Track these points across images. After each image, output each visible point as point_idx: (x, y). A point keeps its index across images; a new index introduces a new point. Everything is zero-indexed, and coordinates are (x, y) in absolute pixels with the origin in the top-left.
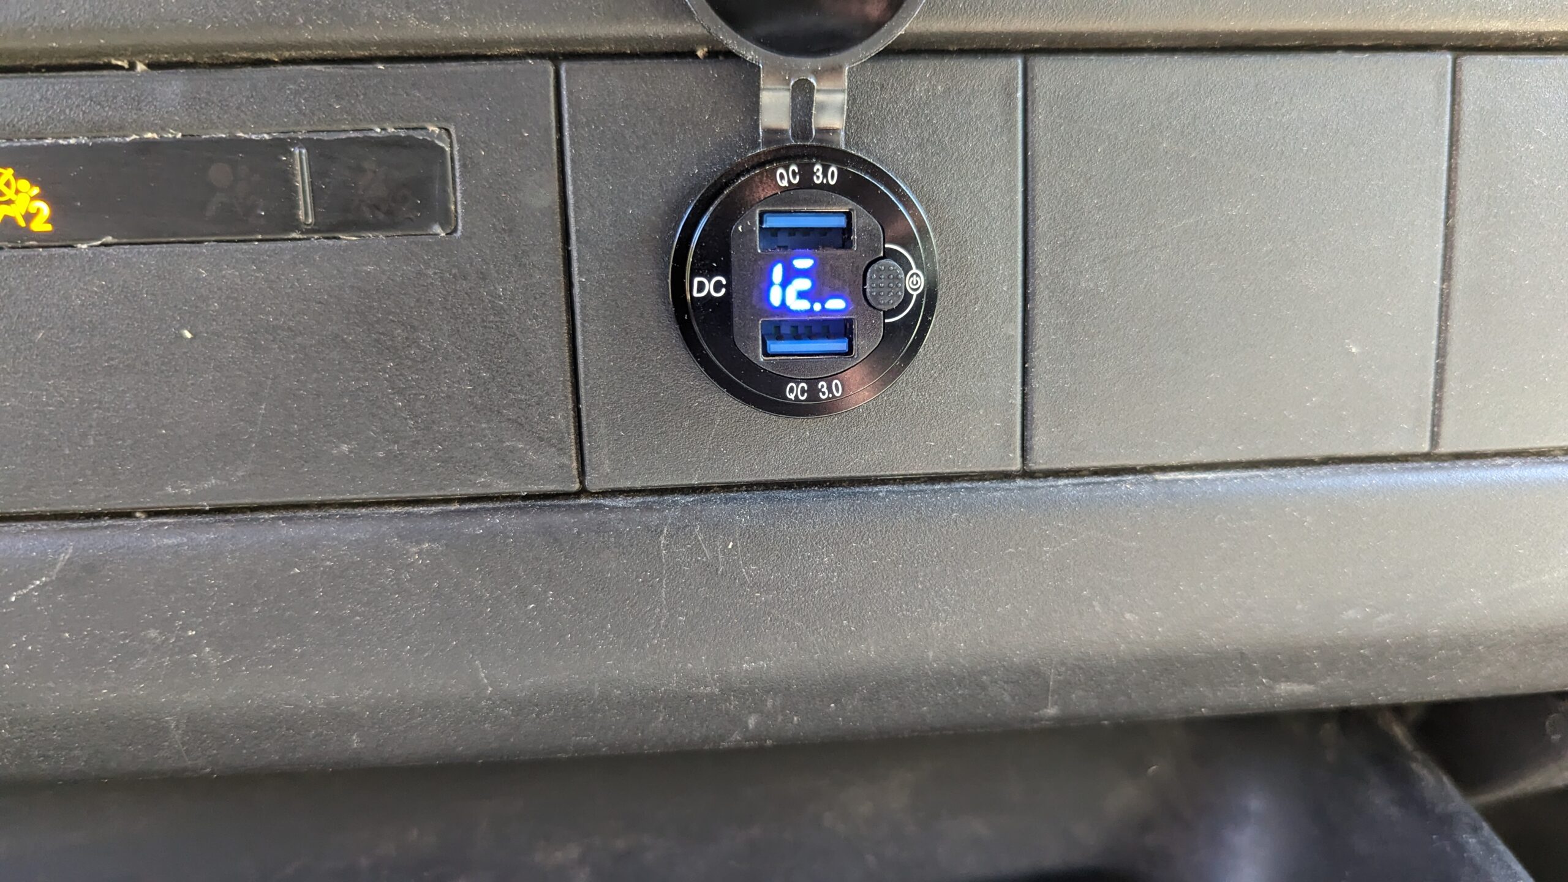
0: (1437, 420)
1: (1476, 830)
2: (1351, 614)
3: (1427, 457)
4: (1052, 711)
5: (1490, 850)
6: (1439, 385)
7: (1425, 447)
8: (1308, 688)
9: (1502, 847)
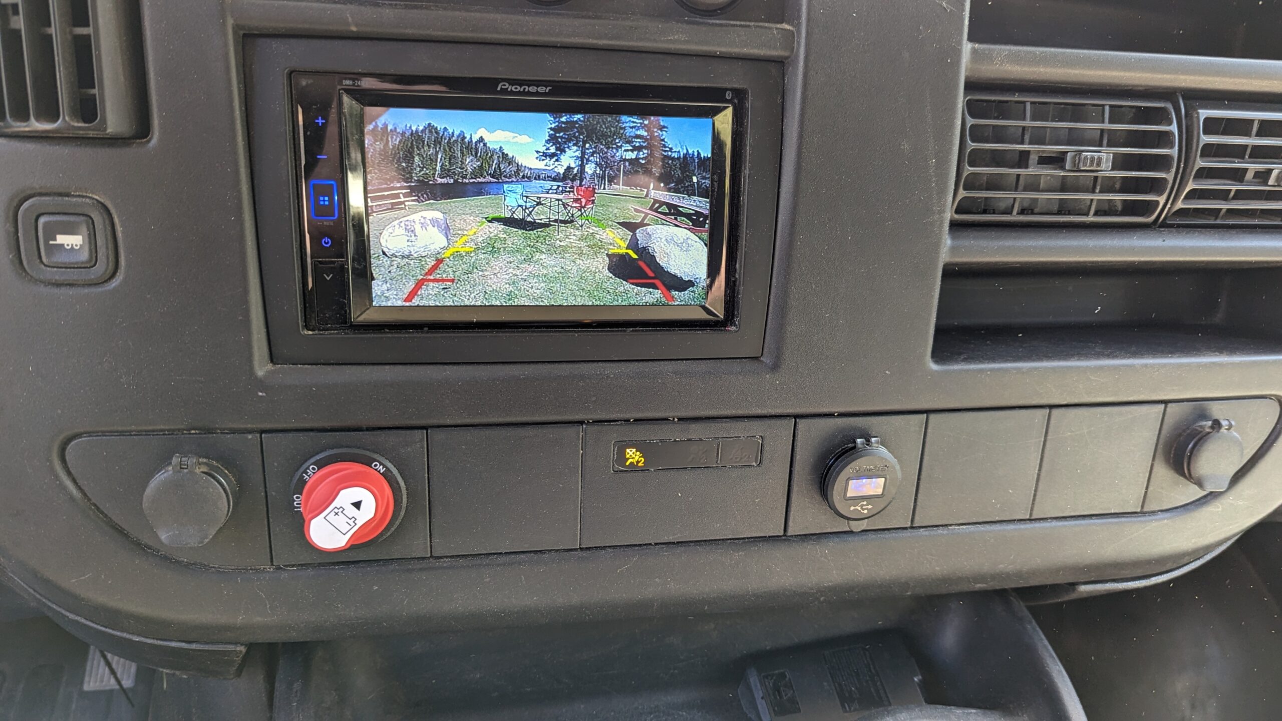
0: (1032, 509)
1: (1030, 623)
2: (1001, 566)
3: (1029, 520)
4: (909, 593)
5: (1034, 629)
6: (1034, 500)
7: (1028, 517)
8: (985, 585)
9: (1038, 629)
